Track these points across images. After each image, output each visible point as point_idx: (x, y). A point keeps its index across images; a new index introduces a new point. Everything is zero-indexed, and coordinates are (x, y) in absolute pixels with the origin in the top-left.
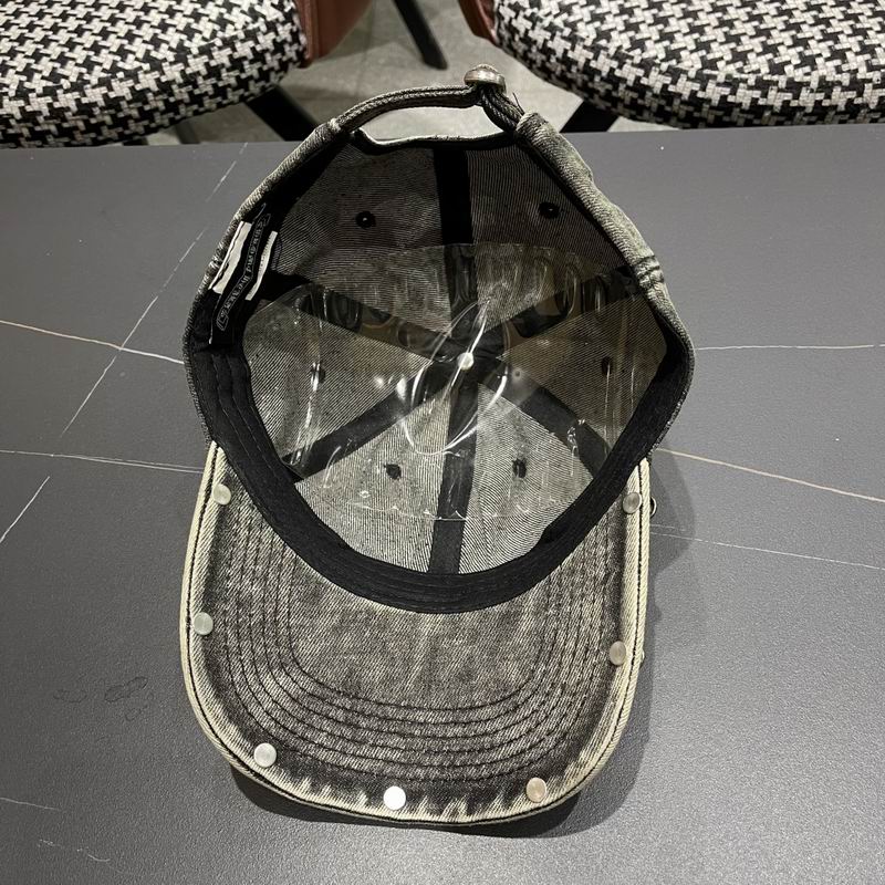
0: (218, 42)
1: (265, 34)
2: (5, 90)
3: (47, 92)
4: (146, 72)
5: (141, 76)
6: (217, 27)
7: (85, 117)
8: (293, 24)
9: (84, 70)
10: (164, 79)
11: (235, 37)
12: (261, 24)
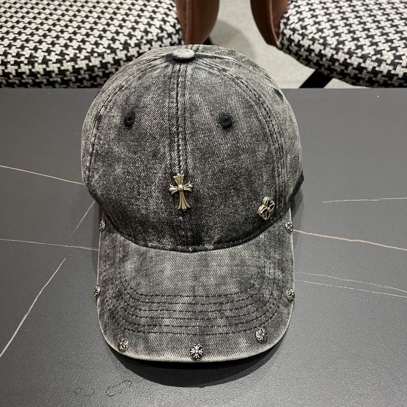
0: (144, 41)
1: (166, 39)
2: (36, 59)
3: (58, 61)
4: (108, 54)
5: (105, 55)
6: (144, 34)
7: (76, 75)
8: (179, 35)
9: (77, 52)
10: (117, 58)
11: (152, 40)
12: (165, 34)
